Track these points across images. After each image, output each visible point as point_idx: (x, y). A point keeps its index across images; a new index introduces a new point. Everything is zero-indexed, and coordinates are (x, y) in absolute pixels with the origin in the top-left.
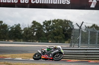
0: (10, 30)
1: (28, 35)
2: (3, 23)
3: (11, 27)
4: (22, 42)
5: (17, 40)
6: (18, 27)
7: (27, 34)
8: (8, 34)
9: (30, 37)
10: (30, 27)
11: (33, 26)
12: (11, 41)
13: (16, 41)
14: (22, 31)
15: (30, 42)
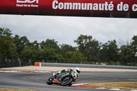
0: (102, 48)
1: (127, 56)
2: (93, 39)
3: (103, 45)
4: (118, 66)
5: (112, 62)
6: (113, 44)
7: (125, 54)
8: (98, 54)
9: (129, 59)
10: (129, 44)
11: (133, 43)
12: (104, 65)
13: (110, 64)
14: (118, 50)
15: (130, 65)
